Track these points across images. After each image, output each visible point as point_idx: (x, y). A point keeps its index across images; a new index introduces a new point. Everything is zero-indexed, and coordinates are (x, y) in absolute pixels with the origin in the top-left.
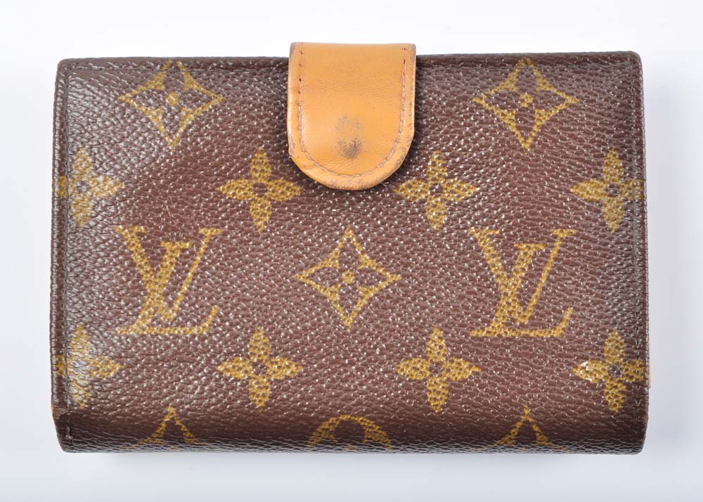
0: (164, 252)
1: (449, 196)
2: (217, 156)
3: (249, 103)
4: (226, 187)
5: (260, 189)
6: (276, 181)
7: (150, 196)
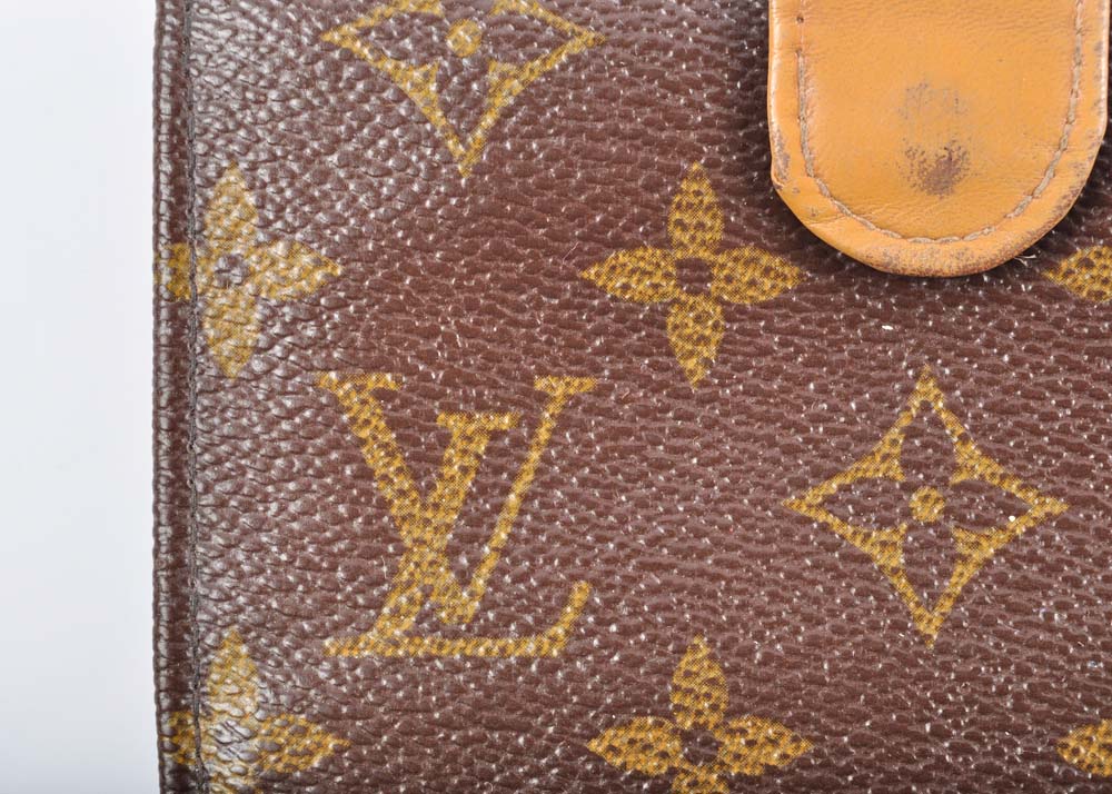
0: (444, 440)
2: (580, 189)
3: (666, 48)
4: (605, 269)
5: (694, 275)
6: (735, 253)
7: (408, 294)
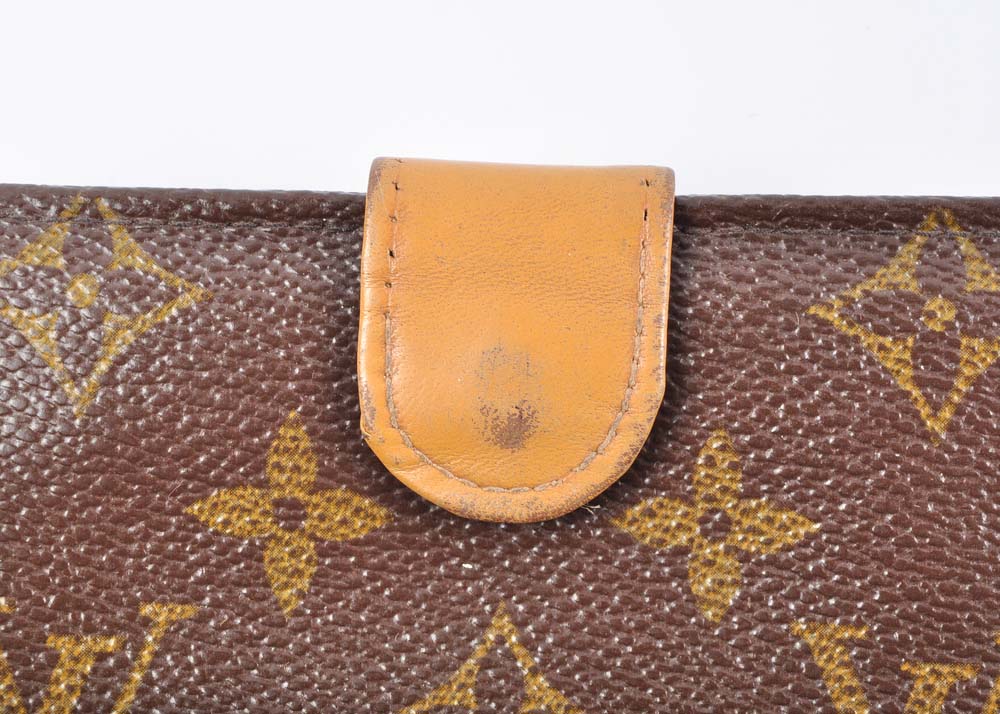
0: (54, 659)
1: (745, 539)
2: (187, 431)
3: (270, 304)
4: (207, 507)
5: (291, 513)
6: (328, 495)
7: (23, 524)
